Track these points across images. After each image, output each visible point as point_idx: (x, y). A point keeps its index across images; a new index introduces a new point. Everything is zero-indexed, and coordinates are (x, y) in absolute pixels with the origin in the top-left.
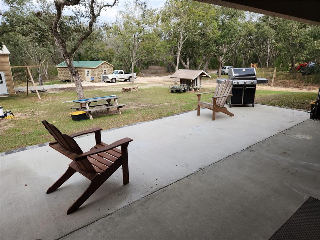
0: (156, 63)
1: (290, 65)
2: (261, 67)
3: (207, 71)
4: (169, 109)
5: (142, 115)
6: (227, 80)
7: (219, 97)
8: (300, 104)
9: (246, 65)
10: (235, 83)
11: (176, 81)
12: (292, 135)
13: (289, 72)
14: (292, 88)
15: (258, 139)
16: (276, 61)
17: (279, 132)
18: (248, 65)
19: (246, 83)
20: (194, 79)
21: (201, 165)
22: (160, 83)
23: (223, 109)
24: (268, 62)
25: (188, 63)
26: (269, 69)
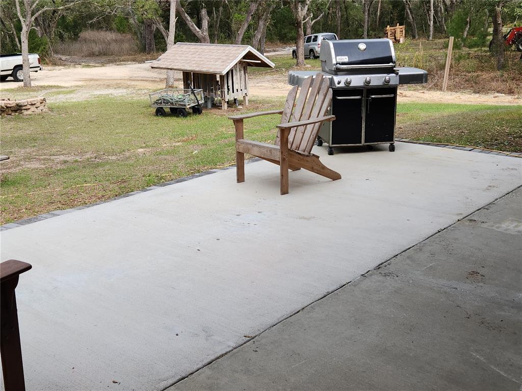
0: (105, 22)
1: (491, 30)
2: (414, 37)
3: (264, 46)
4: (150, 168)
5: (65, 188)
6: (317, 75)
7: (297, 126)
8: (514, 138)
9: (374, 30)
10: (339, 83)
11: (172, 80)
12: (492, 223)
13: (486, 49)
14: (497, 94)
15: (405, 242)
16: (453, 17)
17: (460, 217)
18: (378, 30)
19: (369, 82)
20: (224, 73)
21: (249, 326)
22: (118, 86)
23: (308, 159)
24: (432, 22)
25: (205, 24)
26: (438, 41)
